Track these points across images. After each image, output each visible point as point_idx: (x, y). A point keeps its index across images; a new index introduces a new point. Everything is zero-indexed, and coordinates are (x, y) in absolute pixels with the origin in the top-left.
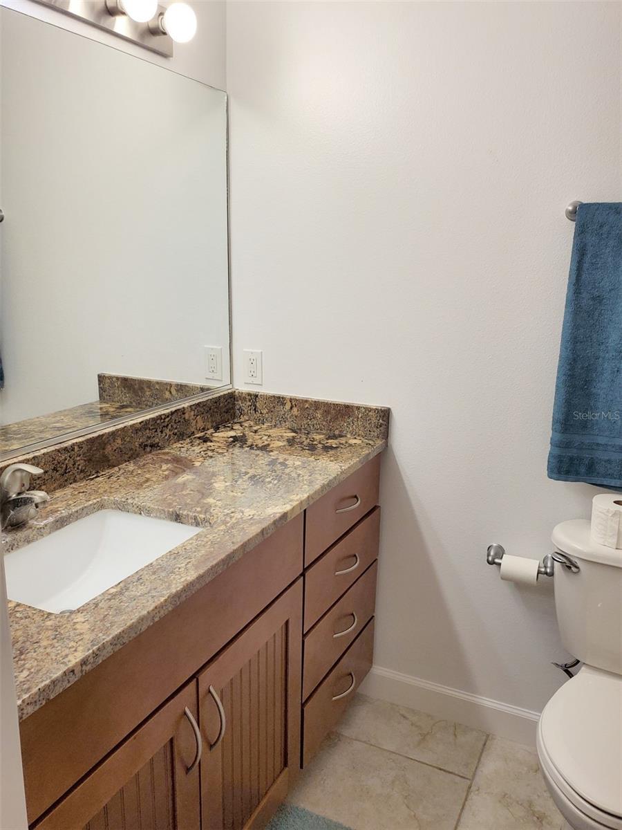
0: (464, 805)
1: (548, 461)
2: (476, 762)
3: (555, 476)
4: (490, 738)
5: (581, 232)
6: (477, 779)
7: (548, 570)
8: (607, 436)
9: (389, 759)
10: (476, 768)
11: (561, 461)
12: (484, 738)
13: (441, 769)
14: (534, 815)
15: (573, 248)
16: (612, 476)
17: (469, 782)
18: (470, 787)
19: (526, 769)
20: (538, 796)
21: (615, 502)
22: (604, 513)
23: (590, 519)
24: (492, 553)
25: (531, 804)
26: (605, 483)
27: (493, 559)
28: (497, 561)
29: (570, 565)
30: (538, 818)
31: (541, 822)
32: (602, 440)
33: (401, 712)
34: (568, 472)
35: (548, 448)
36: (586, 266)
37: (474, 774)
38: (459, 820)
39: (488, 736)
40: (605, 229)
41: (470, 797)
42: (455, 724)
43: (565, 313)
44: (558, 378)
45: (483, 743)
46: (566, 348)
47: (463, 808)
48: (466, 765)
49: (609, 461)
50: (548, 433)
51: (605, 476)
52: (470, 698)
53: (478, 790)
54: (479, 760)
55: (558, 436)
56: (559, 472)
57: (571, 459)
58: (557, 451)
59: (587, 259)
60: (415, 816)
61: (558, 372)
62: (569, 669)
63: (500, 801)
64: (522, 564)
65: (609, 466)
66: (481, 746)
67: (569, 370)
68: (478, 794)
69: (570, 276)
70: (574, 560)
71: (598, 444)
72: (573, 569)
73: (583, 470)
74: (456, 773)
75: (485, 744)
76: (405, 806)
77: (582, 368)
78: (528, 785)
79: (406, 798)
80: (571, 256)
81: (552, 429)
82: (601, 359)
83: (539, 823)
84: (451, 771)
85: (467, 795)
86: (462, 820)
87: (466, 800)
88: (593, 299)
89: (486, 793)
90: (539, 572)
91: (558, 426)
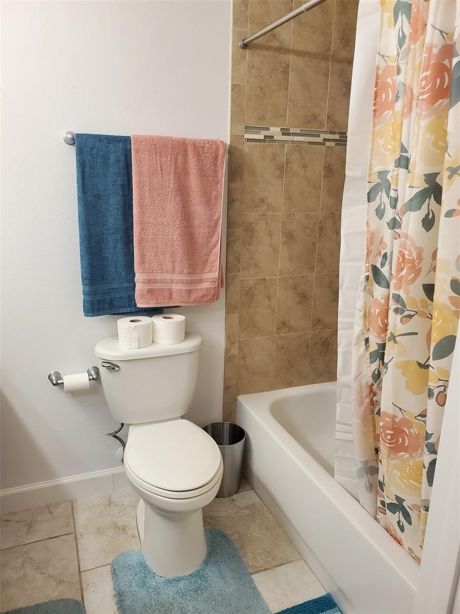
0: (77, 548)
1: (84, 306)
2: (73, 521)
3: (90, 314)
4: (74, 502)
5: (80, 153)
6: (77, 530)
7: (94, 377)
8: (117, 283)
9: (12, 553)
10: (74, 524)
11: (93, 304)
12: (70, 504)
13: (51, 538)
14: (120, 529)
15: (77, 163)
16: (124, 307)
17: (74, 534)
18: (76, 537)
19: (103, 507)
20: (117, 518)
21: (130, 321)
22: (127, 329)
23: (117, 336)
24: (54, 378)
25: (115, 524)
26: (121, 312)
27: (57, 381)
28: (59, 382)
29: (112, 367)
30: (123, 529)
31: (125, 530)
32: (115, 286)
33: (4, 519)
34: (98, 310)
35: (82, 297)
36: (87, 175)
37: (75, 528)
38: (78, 560)
39: (72, 502)
40: (95, 151)
41: (78, 543)
42: (47, 506)
43: (78, 207)
44: (81, 250)
45: (71, 507)
46: (84, 230)
47: (77, 551)
48: (67, 526)
49: (121, 298)
50: (80, 287)
51: (120, 307)
52: (54, 483)
53: (82, 535)
54: (73, 518)
55: (87, 288)
56: (93, 311)
57: (99, 301)
58: (88, 298)
59: (87, 169)
60: (49, 576)
61: (81, 246)
62: (117, 435)
63: (98, 534)
64: (77, 378)
65: (121, 301)
66: (70, 510)
67: (88, 244)
68: (83, 538)
69: (78, 181)
70: (115, 363)
71: (113, 289)
72: (116, 368)
73: (107, 307)
74: (63, 534)
75: (72, 507)
76: (39, 574)
77: (95, 242)
78: (109, 515)
79: (37, 569)
80: (76, 169)
81: (82, 284)
82: (105, 235)
83: (125, 532)
84: (59, 535)
85: (76, 542)
86: (80, 558)
87: (77, 545)
88: (95, 196)
89: (87, 535)
90: (90, 380)
91: (87, 282)
